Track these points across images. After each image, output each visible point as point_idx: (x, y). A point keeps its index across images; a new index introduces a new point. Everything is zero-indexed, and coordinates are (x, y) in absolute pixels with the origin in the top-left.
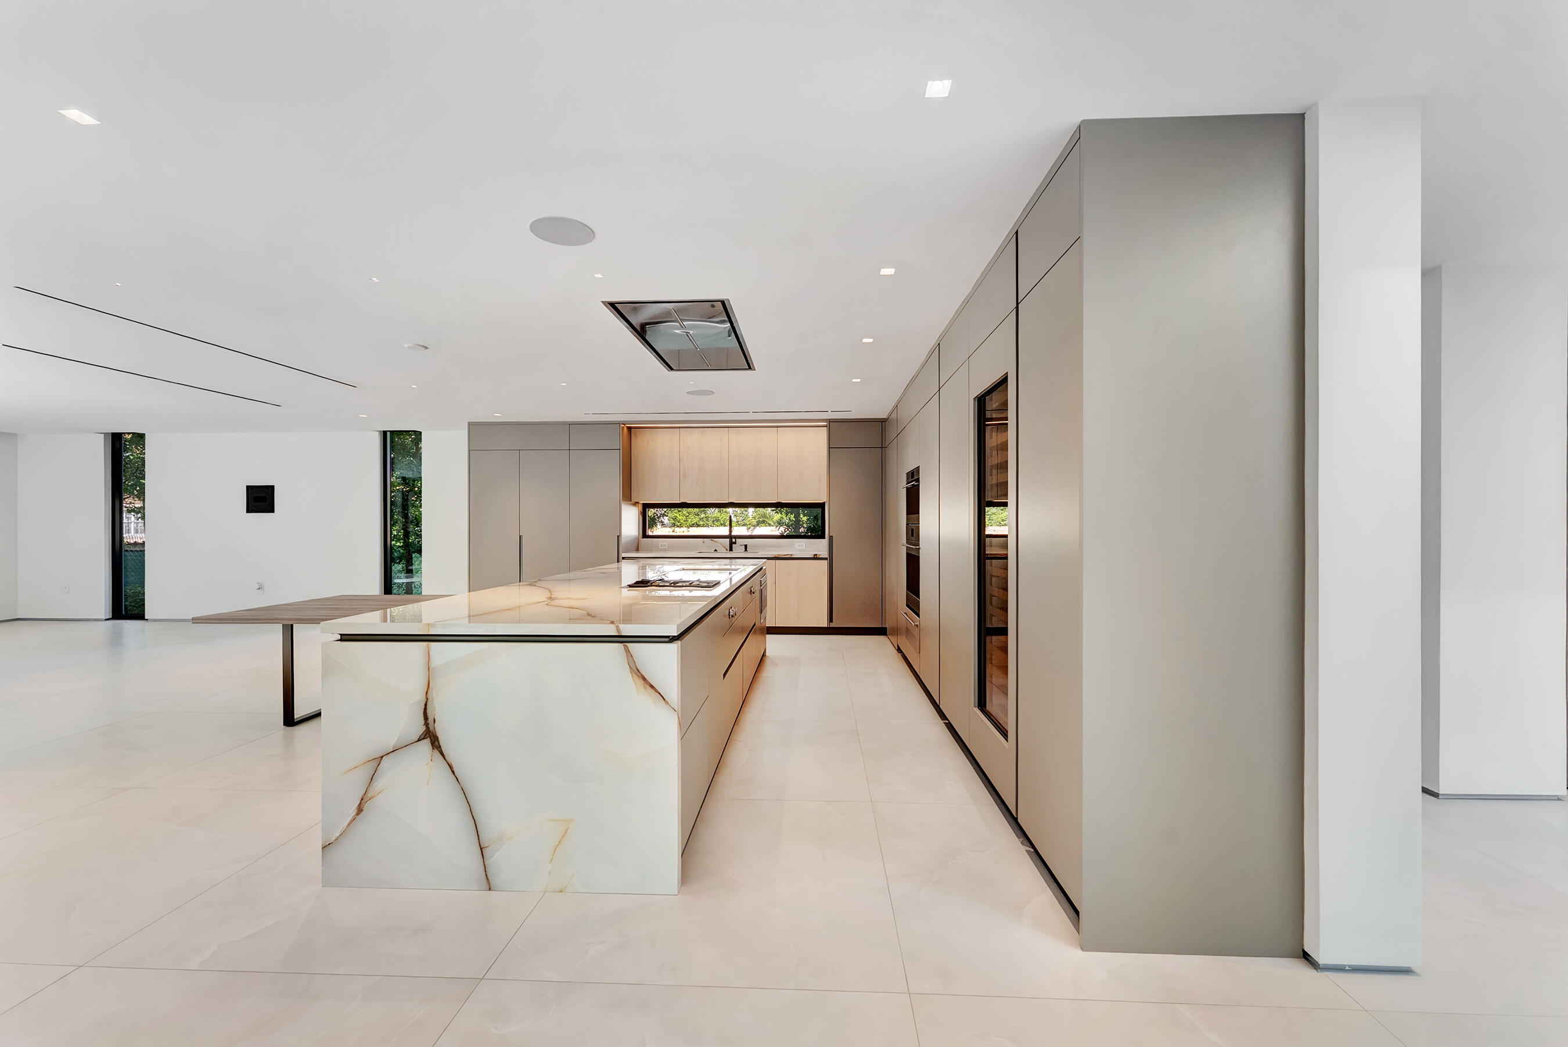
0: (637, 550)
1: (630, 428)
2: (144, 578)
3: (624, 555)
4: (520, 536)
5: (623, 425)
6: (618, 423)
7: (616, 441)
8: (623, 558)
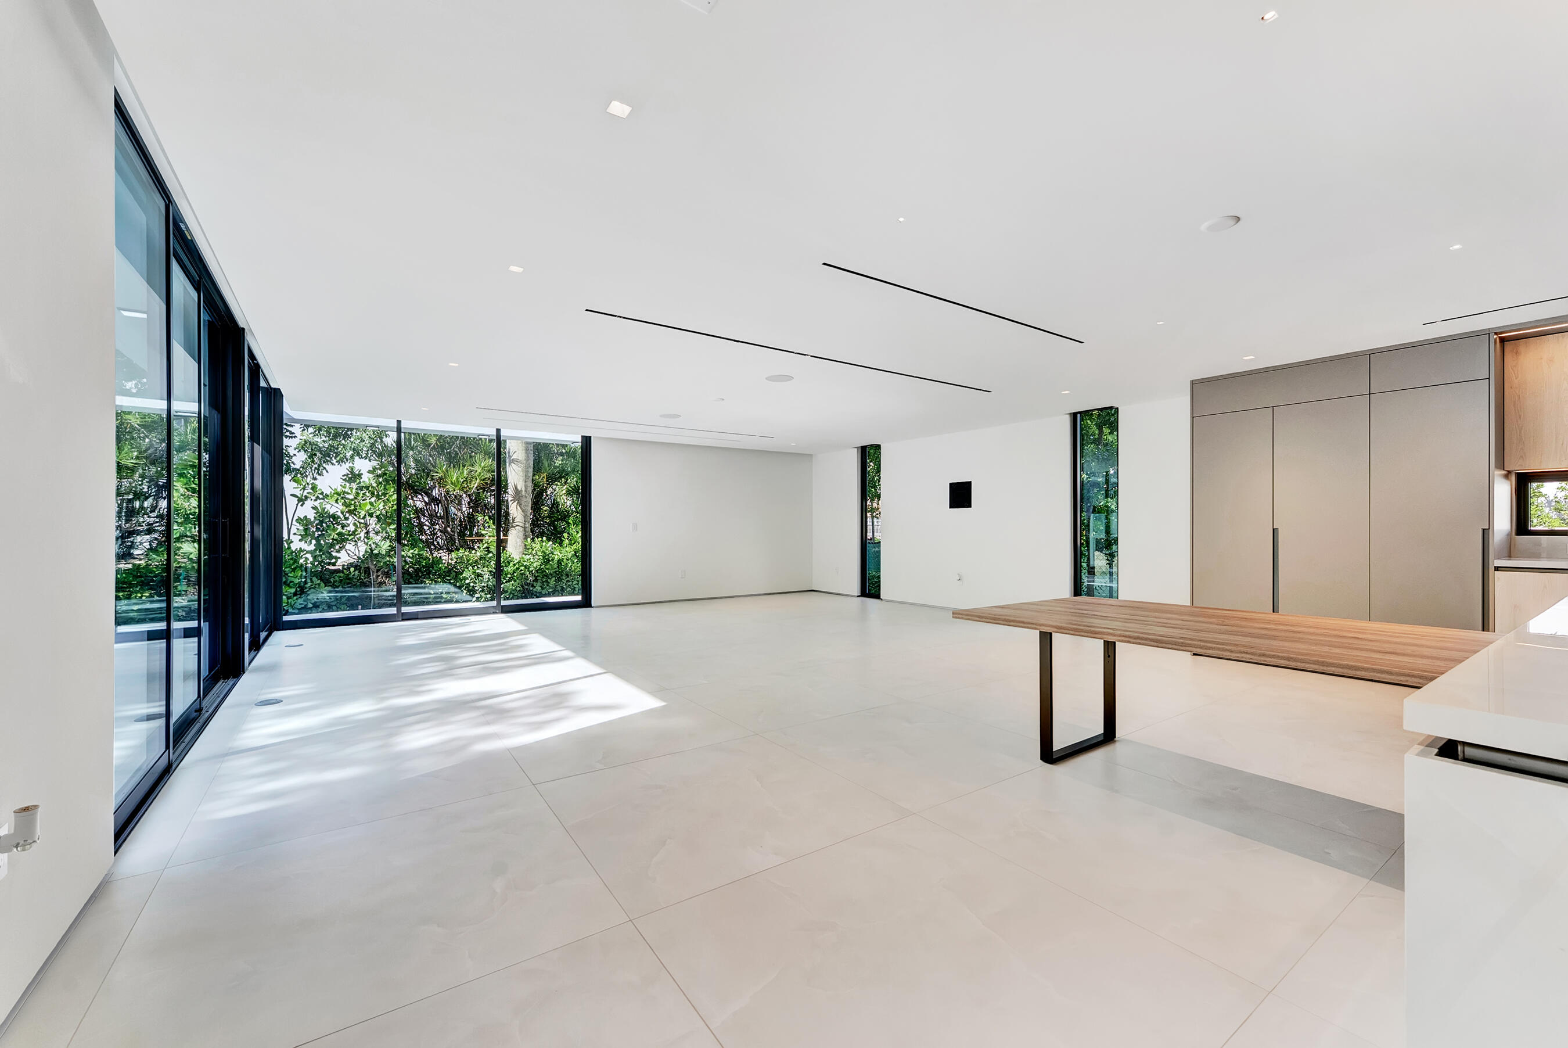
0: (1509, 556)
1: (1503, 340)
2: (880, 565)
3: (1499, 563)
4: (1274, 529)
5: (1495, 336)
6: (1487, 333)
7: (1482, 363)
8: (1497, 569)
